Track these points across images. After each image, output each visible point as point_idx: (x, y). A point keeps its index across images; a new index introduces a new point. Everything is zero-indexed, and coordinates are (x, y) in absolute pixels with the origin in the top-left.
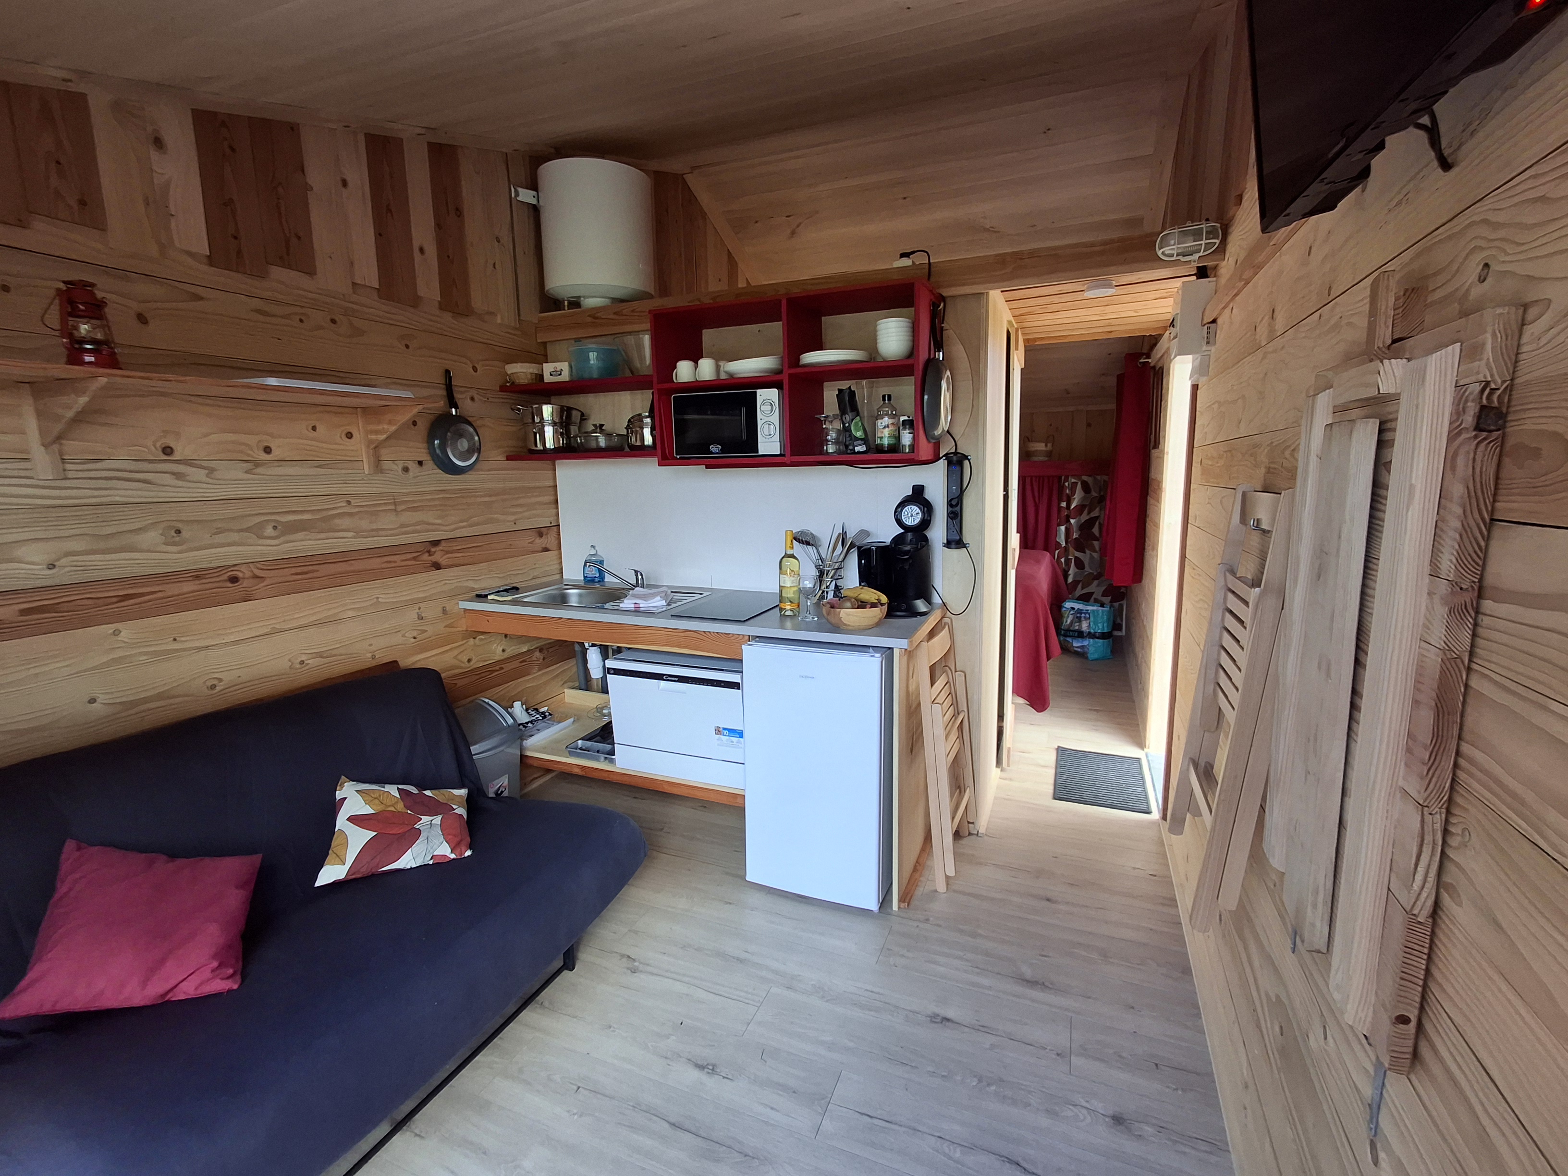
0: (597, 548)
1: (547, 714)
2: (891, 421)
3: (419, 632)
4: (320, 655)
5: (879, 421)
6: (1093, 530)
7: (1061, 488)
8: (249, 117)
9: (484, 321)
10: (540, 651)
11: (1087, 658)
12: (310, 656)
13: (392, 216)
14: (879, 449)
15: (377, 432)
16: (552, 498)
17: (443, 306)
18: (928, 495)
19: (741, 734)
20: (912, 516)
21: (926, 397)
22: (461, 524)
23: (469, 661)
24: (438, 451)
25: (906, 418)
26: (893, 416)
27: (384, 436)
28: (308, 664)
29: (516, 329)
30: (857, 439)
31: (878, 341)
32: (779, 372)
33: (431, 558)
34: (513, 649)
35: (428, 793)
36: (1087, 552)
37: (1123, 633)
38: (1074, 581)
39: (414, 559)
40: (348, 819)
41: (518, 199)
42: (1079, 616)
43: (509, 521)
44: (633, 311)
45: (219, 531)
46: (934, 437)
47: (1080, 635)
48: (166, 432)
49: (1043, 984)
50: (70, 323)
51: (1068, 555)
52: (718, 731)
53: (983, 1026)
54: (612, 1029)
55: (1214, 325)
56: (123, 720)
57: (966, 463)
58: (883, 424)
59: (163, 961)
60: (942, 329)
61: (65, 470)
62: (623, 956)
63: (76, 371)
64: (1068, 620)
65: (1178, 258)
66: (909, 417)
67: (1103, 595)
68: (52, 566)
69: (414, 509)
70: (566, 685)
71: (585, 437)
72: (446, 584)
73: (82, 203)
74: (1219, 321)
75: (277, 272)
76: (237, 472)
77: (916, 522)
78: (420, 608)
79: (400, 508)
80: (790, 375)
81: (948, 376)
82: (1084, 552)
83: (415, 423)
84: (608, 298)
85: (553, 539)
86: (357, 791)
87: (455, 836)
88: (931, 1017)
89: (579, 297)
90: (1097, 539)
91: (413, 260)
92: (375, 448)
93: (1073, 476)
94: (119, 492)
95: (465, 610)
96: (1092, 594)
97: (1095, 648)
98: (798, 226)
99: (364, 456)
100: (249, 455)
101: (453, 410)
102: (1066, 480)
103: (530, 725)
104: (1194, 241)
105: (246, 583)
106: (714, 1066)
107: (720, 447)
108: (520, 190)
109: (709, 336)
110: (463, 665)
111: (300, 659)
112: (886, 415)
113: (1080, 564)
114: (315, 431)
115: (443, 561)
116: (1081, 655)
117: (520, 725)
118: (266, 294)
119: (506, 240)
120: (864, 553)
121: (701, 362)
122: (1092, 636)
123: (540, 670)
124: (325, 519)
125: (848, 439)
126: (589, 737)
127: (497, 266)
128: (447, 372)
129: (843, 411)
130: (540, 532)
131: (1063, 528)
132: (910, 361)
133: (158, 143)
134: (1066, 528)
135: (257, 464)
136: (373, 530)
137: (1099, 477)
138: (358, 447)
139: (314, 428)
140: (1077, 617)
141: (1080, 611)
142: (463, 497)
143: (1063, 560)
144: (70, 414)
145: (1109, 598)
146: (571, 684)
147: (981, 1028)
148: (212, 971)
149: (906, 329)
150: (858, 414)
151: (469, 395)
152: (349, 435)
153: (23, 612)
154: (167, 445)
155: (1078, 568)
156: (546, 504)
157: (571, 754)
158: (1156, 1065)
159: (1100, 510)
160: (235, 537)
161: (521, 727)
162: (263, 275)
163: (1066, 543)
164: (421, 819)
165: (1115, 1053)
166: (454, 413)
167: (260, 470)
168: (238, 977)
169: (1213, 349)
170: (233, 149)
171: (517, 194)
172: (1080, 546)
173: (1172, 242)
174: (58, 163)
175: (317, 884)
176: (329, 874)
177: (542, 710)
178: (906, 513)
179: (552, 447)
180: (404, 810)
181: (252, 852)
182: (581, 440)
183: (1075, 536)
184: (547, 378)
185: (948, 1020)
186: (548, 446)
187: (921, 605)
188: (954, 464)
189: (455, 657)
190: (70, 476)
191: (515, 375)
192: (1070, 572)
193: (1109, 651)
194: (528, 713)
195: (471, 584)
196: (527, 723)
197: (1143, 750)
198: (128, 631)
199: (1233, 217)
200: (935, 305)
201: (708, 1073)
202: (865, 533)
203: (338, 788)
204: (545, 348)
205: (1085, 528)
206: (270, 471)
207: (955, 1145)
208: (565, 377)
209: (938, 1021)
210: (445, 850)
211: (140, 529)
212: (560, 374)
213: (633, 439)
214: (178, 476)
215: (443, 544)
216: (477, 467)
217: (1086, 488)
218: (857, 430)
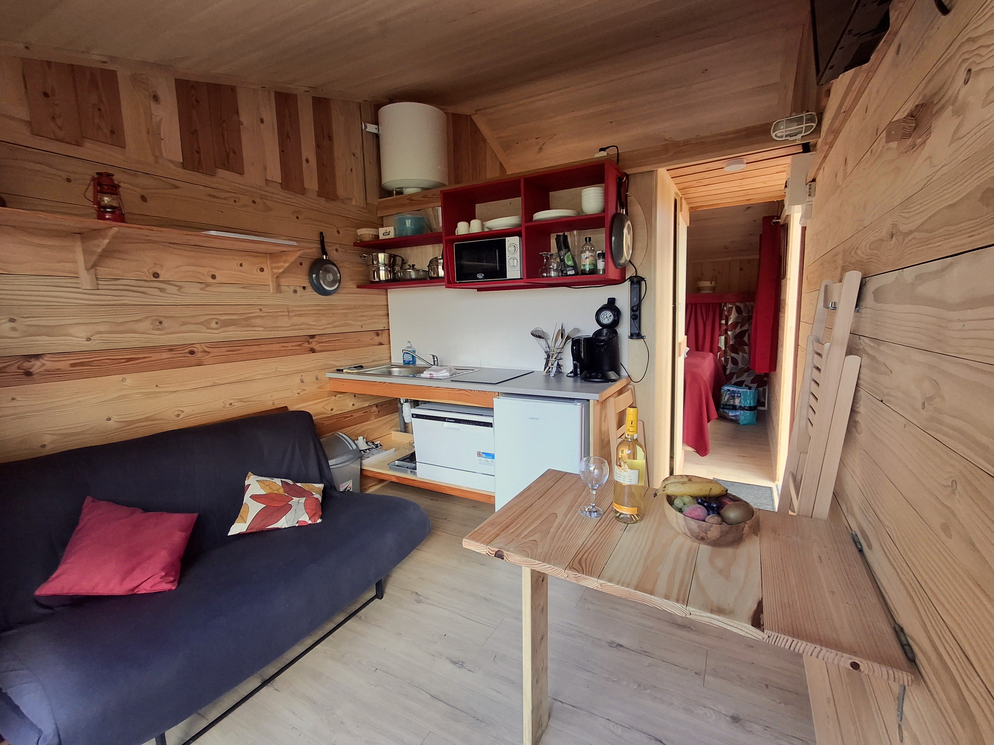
0: (411, 343)
1: (379, 445)
2: (591, 254)
3: (302, 390)
4: (241, 400)
5: (583, 255)
6: (744, 339)
7: (722, 311)
8: (207, 83)
9: (345, 204)
10: (376, 407)
11: (739, 423)
12: (237, 401)
13: (290, 139)
14: (584, 273)
15: (278, 268)
16: (386, 312)
17: (320, 194)
18: (618, 304)
19: (493, 456)
20: (607, 317)
21: (613, 238)
22: (329, 326)
23: (332, 410)
24: (315, 281)
25: (600, 252)
26: (591, 251)
27: (281, 270)
28: (234, 405)
29: (363, 208)
30: (569, 266)
31: (582, 203)
32: (520, 226)
33: (309, 345)
34: (359, 404)
35: (299, 484)
36: (740, 353)
37: (766, 408)
38: (730, 373)
39: (299, 345)
40: (250, 497)
41: (367, 130)
42: (733, 395)
43: (358, 325)
44: (434, 195)
45: (184, 324)
46: (619, 265)
47: (734, 408)
48: (155, 264)
49: (690, 628)
50: (99, 196)
51: (727, 355)
52: (479, 454)
53: (645, 652)
54: (401, 635)
55: (814, 183)
56: (126, 431)
57: (643, 283)
58: (586, 256)
59: (134, 569)
60: (626, 196)
61: (98, 284)
62: (413, 592)
63: (102, 224)
64: (725, 398)
65: (786, 138)
66: (602, 251)
67: (751, 383)
68: (89, 339)
69: (300, 315)
70: (392, 429)
71: (403, 272)
72: (318, 362)
73: (112, 132)
74: (817, 180)
75: (222, 173)
76: (195, 289)
77: (609, 322)
78: (302, 376)
79: (291, 314)
80: (526, 228)
81: (629, 225)
82: (738, 354)
83: (301, 264)
84: (419, 188)
85: (386, 338)
86: (257, 481)
87: (313, 510)
88: (609, 643)
89: (402, 188)
90: (746, 345)
91: (302, 166)
92: (277, 277)
93: (730, 303)
94: (128, 298)
95: (330, 378)
96: (743, 381)
97: (745, 417)
98: (544, 144)
99: (270, 282)
100: (202, 280)
101: (325, 256)
102: (725, 305)
103: (368, 451)
104: (797, 125)
105: (199, 355)
106: (463, 662)
107: (483, 275)
108: (368, 125)
109: (479, 208)
110: (329, 412)
111: (230, 402)
112: (588, 250)
113: (735, 362)
114: (242, 266)
115: (317, 348)
116: (735, 421)
117: (361, 451)
118: (215, 186)
119: (359, 154)
120: (576, 342)
121: (473, 222)
122: (742, 408)
123: (376, 418)
124: (246, 319)
125: (563, 267)
126: (403, 459)
127: (353, 171)
128: (321, 234)
129: (559, 249)
130: (377, 333)
131: (723, 338)
132: (603, 215)
133: (156, 98)
134: (725, 338)
135: (208, 285)
136: (274, 327)
137: (748, 303)
138: (267, 277)
139: (241, 265)
140: (732, 396)
141: (734, 392)
142: (330, 309)
143: (723, 359)
144: (99, 250)
145: (756, 384)
146: (396, 428)
147: (643, 653)
148: (161, 578)
149: (601, 195)
150: (569, 251)
151: (335, 248)
152: (262, 270)
153: (73, 365)
154: (155, 272)
155: (734, 364)
156: (382, 316)
157: (391, 469)
158: (767, 685)
159: (749, 325)
160: (193, 327)
161: (362, 452)
162: (213, 174)
163: (725, 348)
164: (293, 499)
165: (738, 676)
166: (325, 258)
167: (208, 289)
168: (176, 583)
169: (813, 199)
170: (197, 101)
171: (366, 127)
172: (734, 349)
173: (782, 127)
174: (100, 109)
175: (229, 534)
176: (237, 528)
177: (376, 443)
178: (603, 316)
179: (384, 279)
180: (284, 493)
181: (193, 512)
182: (400, 274)
183: (731, 343)
184: (381, 237)
185: (621, 646)
186: (381, 279)
187: (612, 375)
188: (635, 284)
189: (323, 407)
190: (100, 288)
191: (363, 236)
192: (728, 367)
193: (755, 419)
194: (367, 444)
195: (333, 363)
196: (366, 450)
197: (774, 482)
198: (131, 379)
199: (825, 106)
200: (620, 179)
201: (459, 667)
202: (577, 330)
203: (247, 478)
204: (382, 220)
205: (739, 337)
206: (215, 289)
207: (618, 725)
208: (392, 235)
209: (614, 646)
210: (306, 519)
211: (140, 320)
212: (389, 234)
213: (432, 273)
214: (162, 290)
215: (317, 337)
216: (338, 291)
217: (739, 311)
218: (569, 260)
